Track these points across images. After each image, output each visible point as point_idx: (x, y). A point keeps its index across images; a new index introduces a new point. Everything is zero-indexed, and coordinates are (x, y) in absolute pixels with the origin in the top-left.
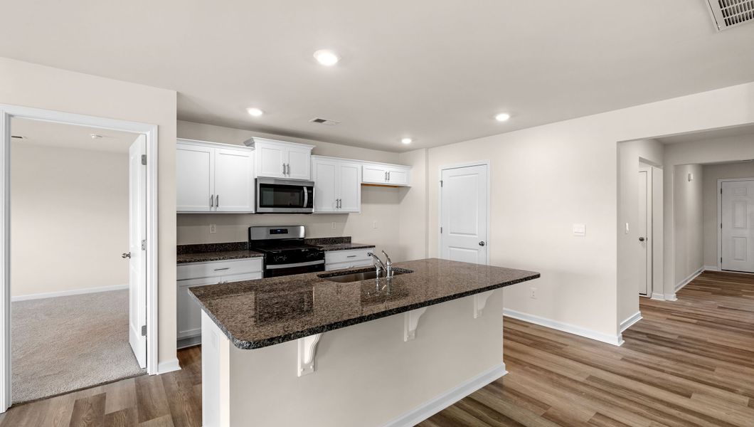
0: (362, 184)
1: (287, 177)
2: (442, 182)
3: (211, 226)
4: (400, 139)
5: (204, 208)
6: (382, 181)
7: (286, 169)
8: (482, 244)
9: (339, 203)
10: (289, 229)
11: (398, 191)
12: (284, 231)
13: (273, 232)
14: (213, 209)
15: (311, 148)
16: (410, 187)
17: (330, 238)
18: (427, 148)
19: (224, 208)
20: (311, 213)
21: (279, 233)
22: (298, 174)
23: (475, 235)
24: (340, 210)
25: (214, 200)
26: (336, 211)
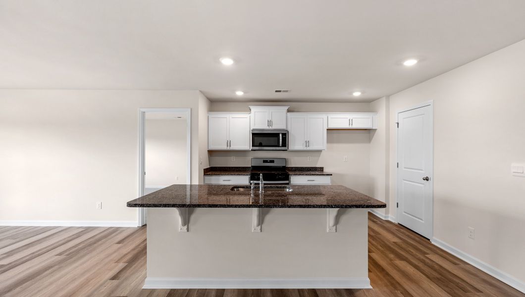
0: (327, 130)
1: (270, 128)
2: (398, 124)
3: (232, 157)
4: (351, 93)
5: (224, 147)
6: (346, 126)
7: (270, 123)
8: (427, 179)
9: (307, 143)
10: (275, 160)
11: (368, 133)
12: (272, 161)
13: (265, 161)
14: (228, 148)
15: (287, 108)
16: (376, 130)
17: (306, 168)
18: (388, 97)
19: (234, 147)
20: (286, 150)
21: (269, 162)
22: (278, 125)
23: (422, 170)
24: (308, 148)
25: (229, 143)
26: (305, 149)
